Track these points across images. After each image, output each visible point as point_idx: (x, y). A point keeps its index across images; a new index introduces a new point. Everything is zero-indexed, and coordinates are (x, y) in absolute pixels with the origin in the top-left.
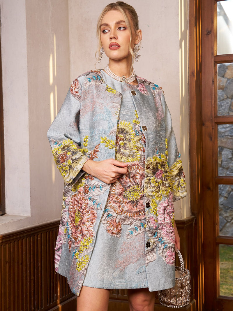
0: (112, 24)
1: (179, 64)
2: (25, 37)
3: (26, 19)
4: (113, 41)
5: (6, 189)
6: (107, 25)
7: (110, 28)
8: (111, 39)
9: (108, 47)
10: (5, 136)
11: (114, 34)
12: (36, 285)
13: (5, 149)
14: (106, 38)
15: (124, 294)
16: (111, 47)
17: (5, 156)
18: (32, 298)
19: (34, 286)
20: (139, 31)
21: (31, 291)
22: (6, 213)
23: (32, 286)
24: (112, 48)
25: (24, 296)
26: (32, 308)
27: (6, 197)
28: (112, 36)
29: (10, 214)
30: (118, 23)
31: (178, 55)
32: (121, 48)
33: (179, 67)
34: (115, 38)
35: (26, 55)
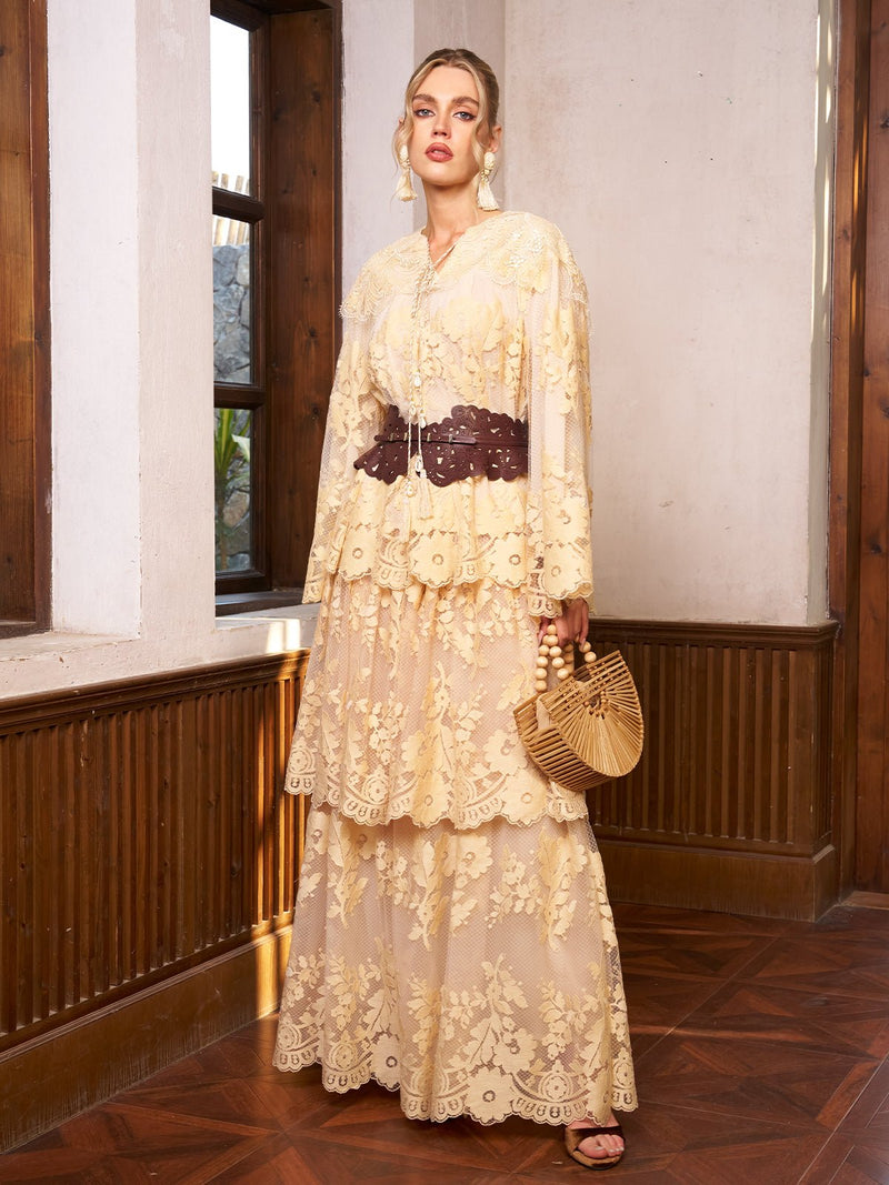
0: (444, 100)
4: (440, 140)
6: (430, 100)
7: (437, 108)
8: (436, 133)
9: (424, 151)
11: (446, 125)
14: (424, 127)
15: (641, 827)
16: (431, 151)
20: (497, 127)
24: (434, 155)
28: (440, 128)
30: (459, 101)
32: (455, 159)
34: (445, 134)
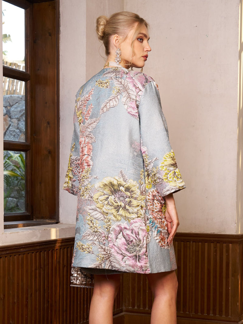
1: (238, 75)
2: (85, 46)
3: (86, 28)
5: (60, 198)
10: (61, 144)
12: (89, 294)
13: (60, 157)
17: (60, 165)
18: (85, 306)
19: (87, 293)
21: (84, 299)
22: (60, 222)
23: (85, 294)
25: (79, 303)
26: (85, 316)
27: (60, 205)
29: (64, 223)
31: (237, 66)
33: (237, 78)
35: (86, 64)
